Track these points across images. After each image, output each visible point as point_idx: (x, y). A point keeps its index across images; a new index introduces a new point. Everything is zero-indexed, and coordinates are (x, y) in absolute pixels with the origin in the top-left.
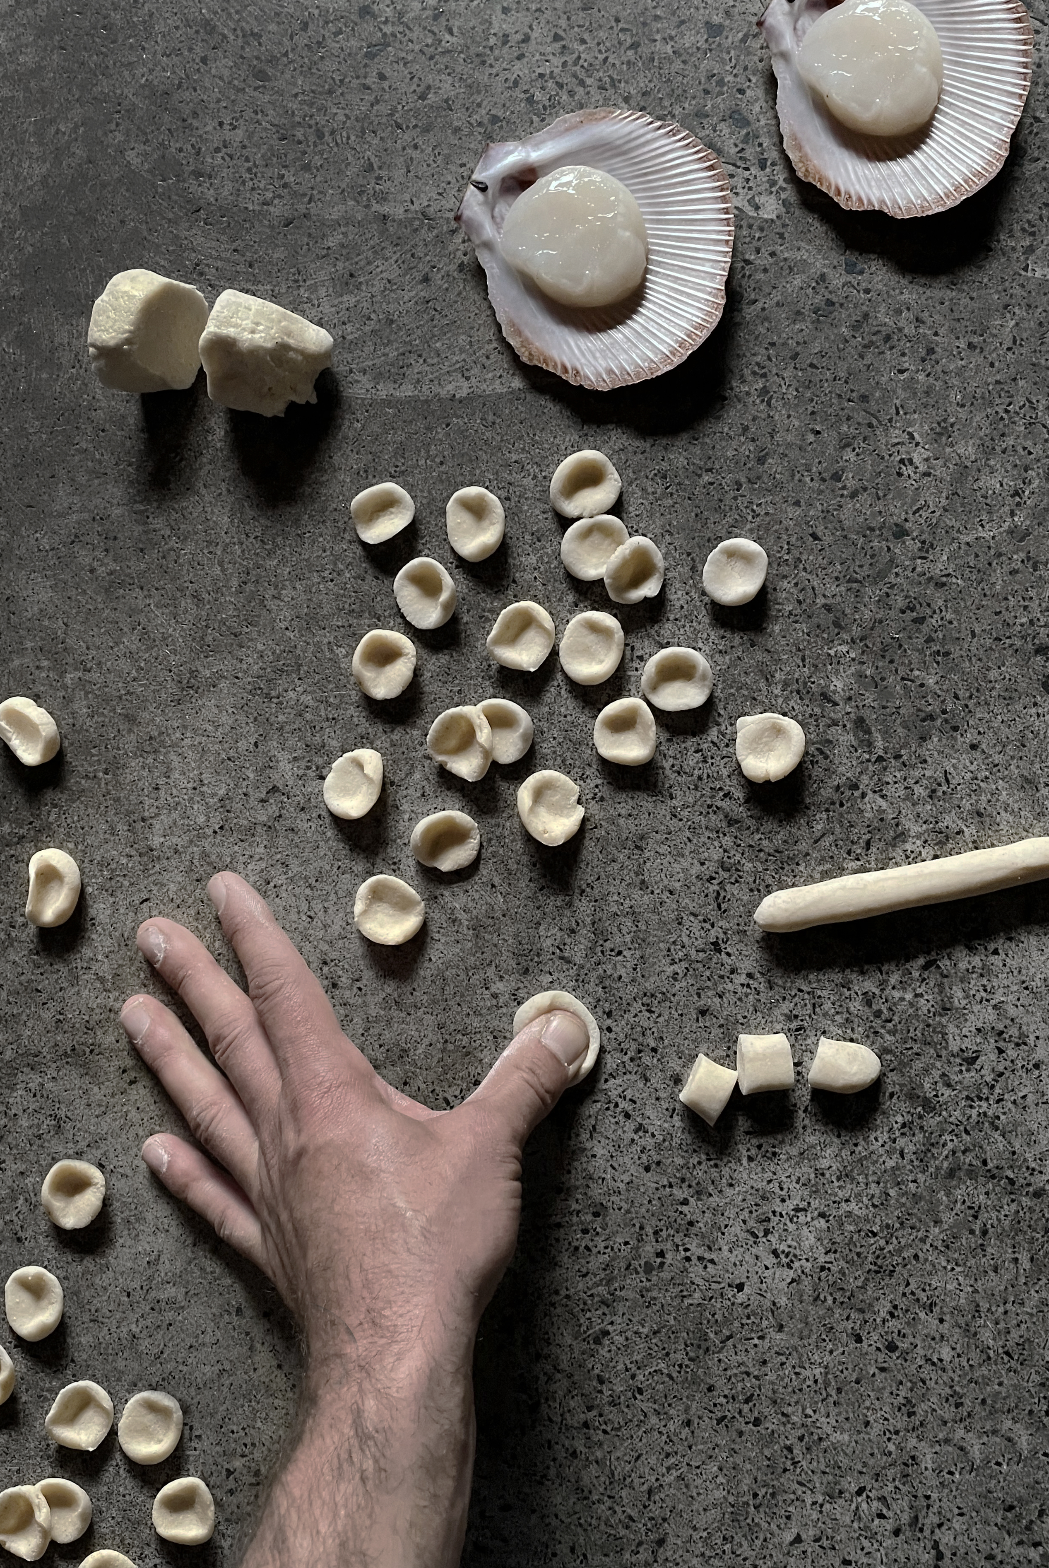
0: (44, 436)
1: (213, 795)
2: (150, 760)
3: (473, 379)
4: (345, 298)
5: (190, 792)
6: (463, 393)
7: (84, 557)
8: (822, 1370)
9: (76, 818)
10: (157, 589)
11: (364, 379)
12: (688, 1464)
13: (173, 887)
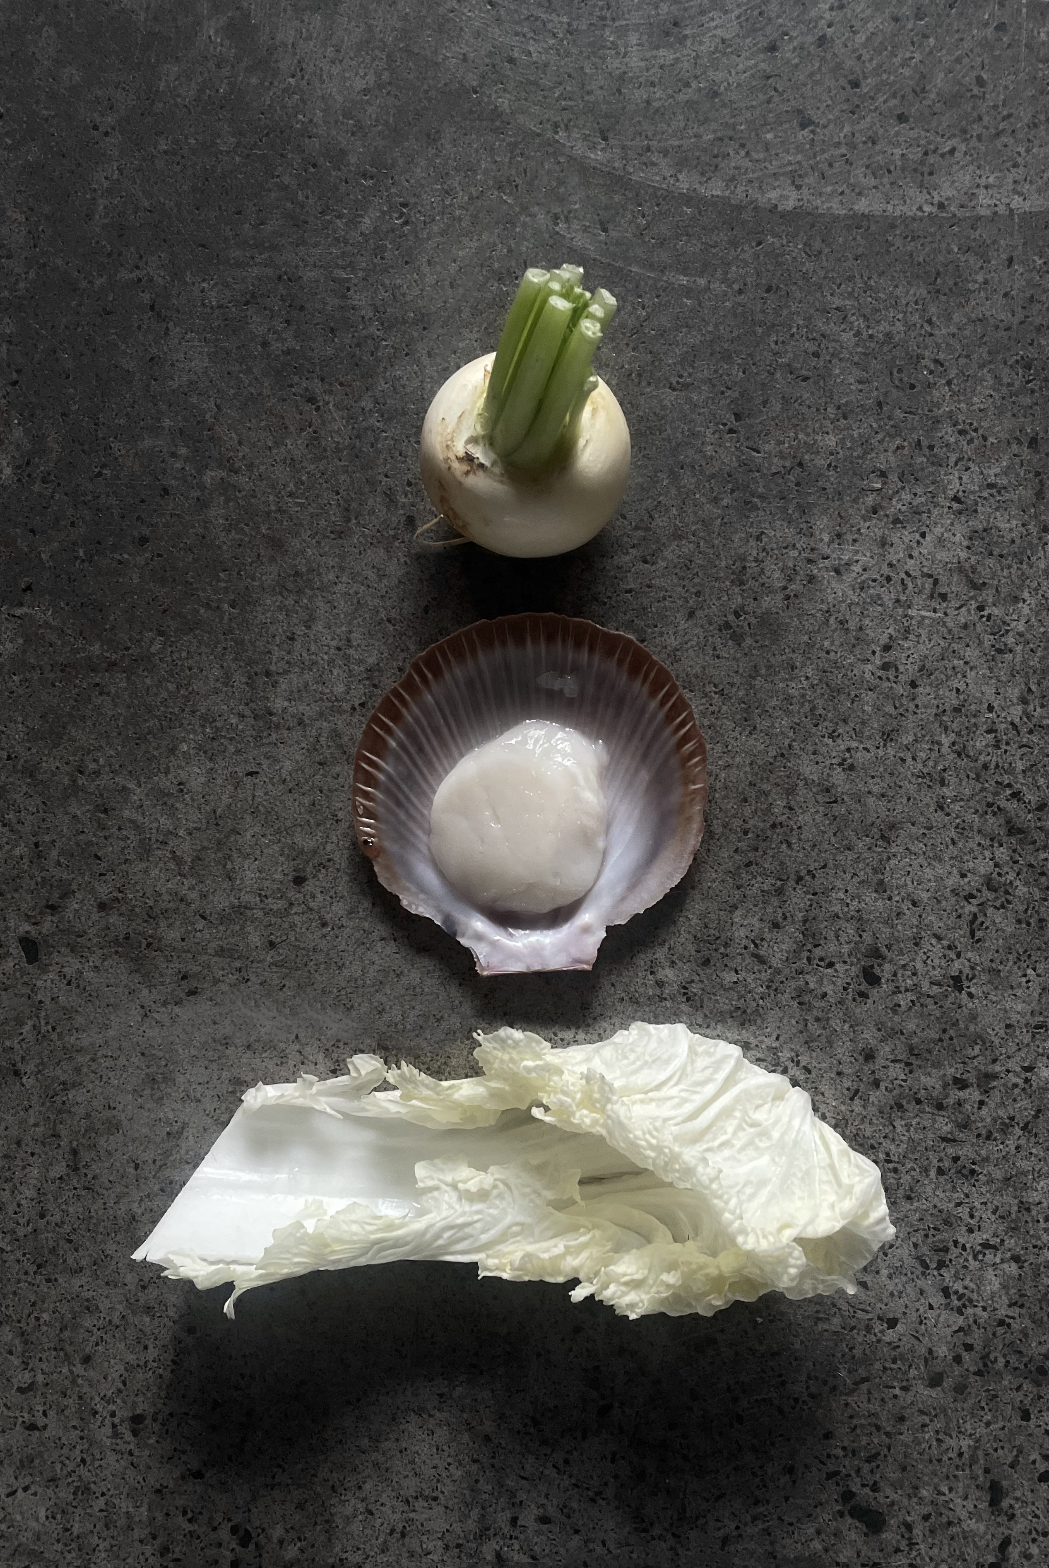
0: (238, 159)
1: (360, 662)
2: (290, 601)
3: (805, 190)
4: (662, 52)
5: (332, 651)
6: (790, 204)
7: (258, 325)
8: (972, 1443)
9: (184, 654)
10: (341, 384)
11: (663, 163)
12: (780, 1518)
13: (288, 765)
